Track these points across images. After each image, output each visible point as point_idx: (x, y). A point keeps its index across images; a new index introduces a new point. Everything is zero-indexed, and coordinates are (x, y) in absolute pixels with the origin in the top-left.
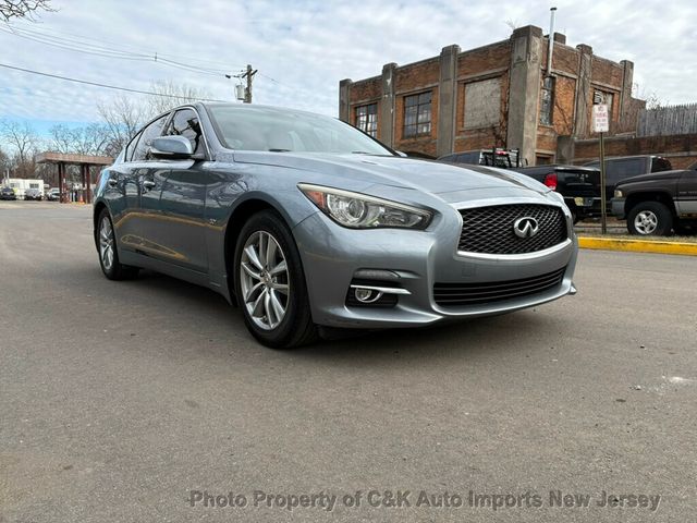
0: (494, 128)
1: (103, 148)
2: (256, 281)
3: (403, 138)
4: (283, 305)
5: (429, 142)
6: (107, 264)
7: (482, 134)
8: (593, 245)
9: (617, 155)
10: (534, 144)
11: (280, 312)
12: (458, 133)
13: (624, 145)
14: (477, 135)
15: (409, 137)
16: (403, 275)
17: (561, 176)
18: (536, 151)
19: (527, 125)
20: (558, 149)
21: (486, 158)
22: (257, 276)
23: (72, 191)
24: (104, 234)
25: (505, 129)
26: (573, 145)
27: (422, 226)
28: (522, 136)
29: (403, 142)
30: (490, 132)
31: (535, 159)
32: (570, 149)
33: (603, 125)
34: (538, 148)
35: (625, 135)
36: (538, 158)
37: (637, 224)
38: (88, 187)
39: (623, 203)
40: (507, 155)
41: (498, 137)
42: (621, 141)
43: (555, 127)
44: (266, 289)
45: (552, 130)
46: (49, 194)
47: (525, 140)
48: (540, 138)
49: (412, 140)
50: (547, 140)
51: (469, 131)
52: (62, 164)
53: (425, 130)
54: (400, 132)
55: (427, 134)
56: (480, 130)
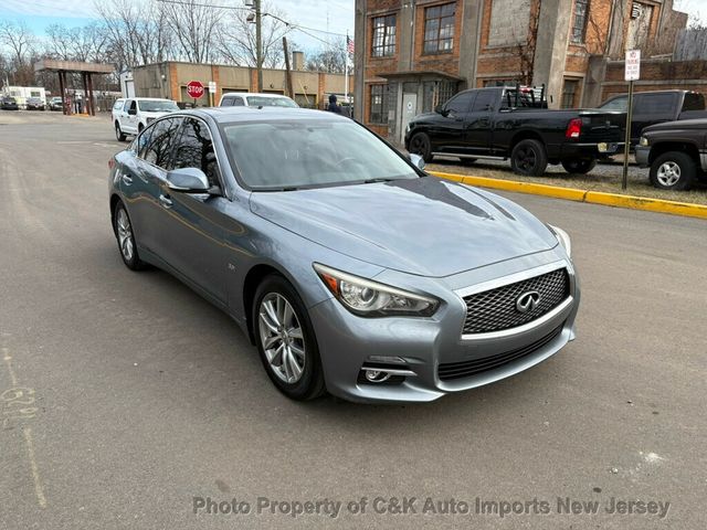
0: (521, 47)
1: (103, 50)
2: (274, 334)
3: (423, 54)
4: (301, 365)
5: (450, 60)
6: (127, 253)
7: (507, 54)
8: (612, 202)
9: (650, 79)
10: (563, 65)
11: (297, 371)
12: (483, 51)
13: (658, 69)
14: (502, 55)
15: (430, 54)
16: (410, 361)
17: (586, 121)
18: (565, 73)
19: (557, 46)
20: (588, 71)
21: (509, 96)
22: (275, 330)
23: (75, 102)
24: (122, 224)
25: (533, 48)
26: (605, 68)
27: (428, 313)
28: (550, 57)
29: (422, 59)
30: (516, 52)
31: (562, 82)
32: (601, 71)
33: (633, 73)
34: (566, 70)
35: (661, 58)
36: (566, 81)
37: (660, 175)
38: (91, 93)
39: (648, 152)
40: (531, 92)
41: (524, 58)
42: (656, 64)
43: (587, 46)
44: (283, 345)
45: (583, 49)
46: (52, 103)
47: (553, 62)
48: (570, 59)
49: (433, 57)
50: (577, 61)
51: (494, 50)
52: (62, 72)
53: (446, 47)
54: (420, 48)
55: (449, 52)
56: (505, 49)
